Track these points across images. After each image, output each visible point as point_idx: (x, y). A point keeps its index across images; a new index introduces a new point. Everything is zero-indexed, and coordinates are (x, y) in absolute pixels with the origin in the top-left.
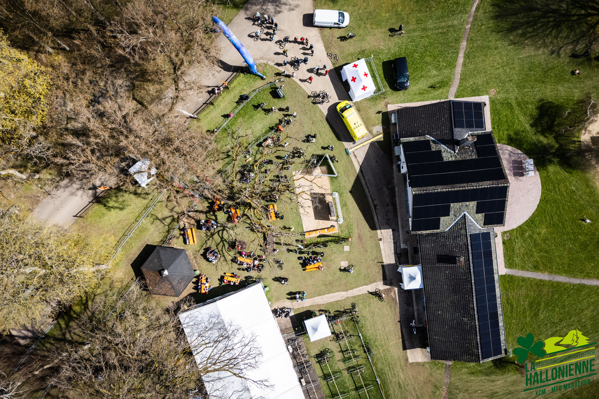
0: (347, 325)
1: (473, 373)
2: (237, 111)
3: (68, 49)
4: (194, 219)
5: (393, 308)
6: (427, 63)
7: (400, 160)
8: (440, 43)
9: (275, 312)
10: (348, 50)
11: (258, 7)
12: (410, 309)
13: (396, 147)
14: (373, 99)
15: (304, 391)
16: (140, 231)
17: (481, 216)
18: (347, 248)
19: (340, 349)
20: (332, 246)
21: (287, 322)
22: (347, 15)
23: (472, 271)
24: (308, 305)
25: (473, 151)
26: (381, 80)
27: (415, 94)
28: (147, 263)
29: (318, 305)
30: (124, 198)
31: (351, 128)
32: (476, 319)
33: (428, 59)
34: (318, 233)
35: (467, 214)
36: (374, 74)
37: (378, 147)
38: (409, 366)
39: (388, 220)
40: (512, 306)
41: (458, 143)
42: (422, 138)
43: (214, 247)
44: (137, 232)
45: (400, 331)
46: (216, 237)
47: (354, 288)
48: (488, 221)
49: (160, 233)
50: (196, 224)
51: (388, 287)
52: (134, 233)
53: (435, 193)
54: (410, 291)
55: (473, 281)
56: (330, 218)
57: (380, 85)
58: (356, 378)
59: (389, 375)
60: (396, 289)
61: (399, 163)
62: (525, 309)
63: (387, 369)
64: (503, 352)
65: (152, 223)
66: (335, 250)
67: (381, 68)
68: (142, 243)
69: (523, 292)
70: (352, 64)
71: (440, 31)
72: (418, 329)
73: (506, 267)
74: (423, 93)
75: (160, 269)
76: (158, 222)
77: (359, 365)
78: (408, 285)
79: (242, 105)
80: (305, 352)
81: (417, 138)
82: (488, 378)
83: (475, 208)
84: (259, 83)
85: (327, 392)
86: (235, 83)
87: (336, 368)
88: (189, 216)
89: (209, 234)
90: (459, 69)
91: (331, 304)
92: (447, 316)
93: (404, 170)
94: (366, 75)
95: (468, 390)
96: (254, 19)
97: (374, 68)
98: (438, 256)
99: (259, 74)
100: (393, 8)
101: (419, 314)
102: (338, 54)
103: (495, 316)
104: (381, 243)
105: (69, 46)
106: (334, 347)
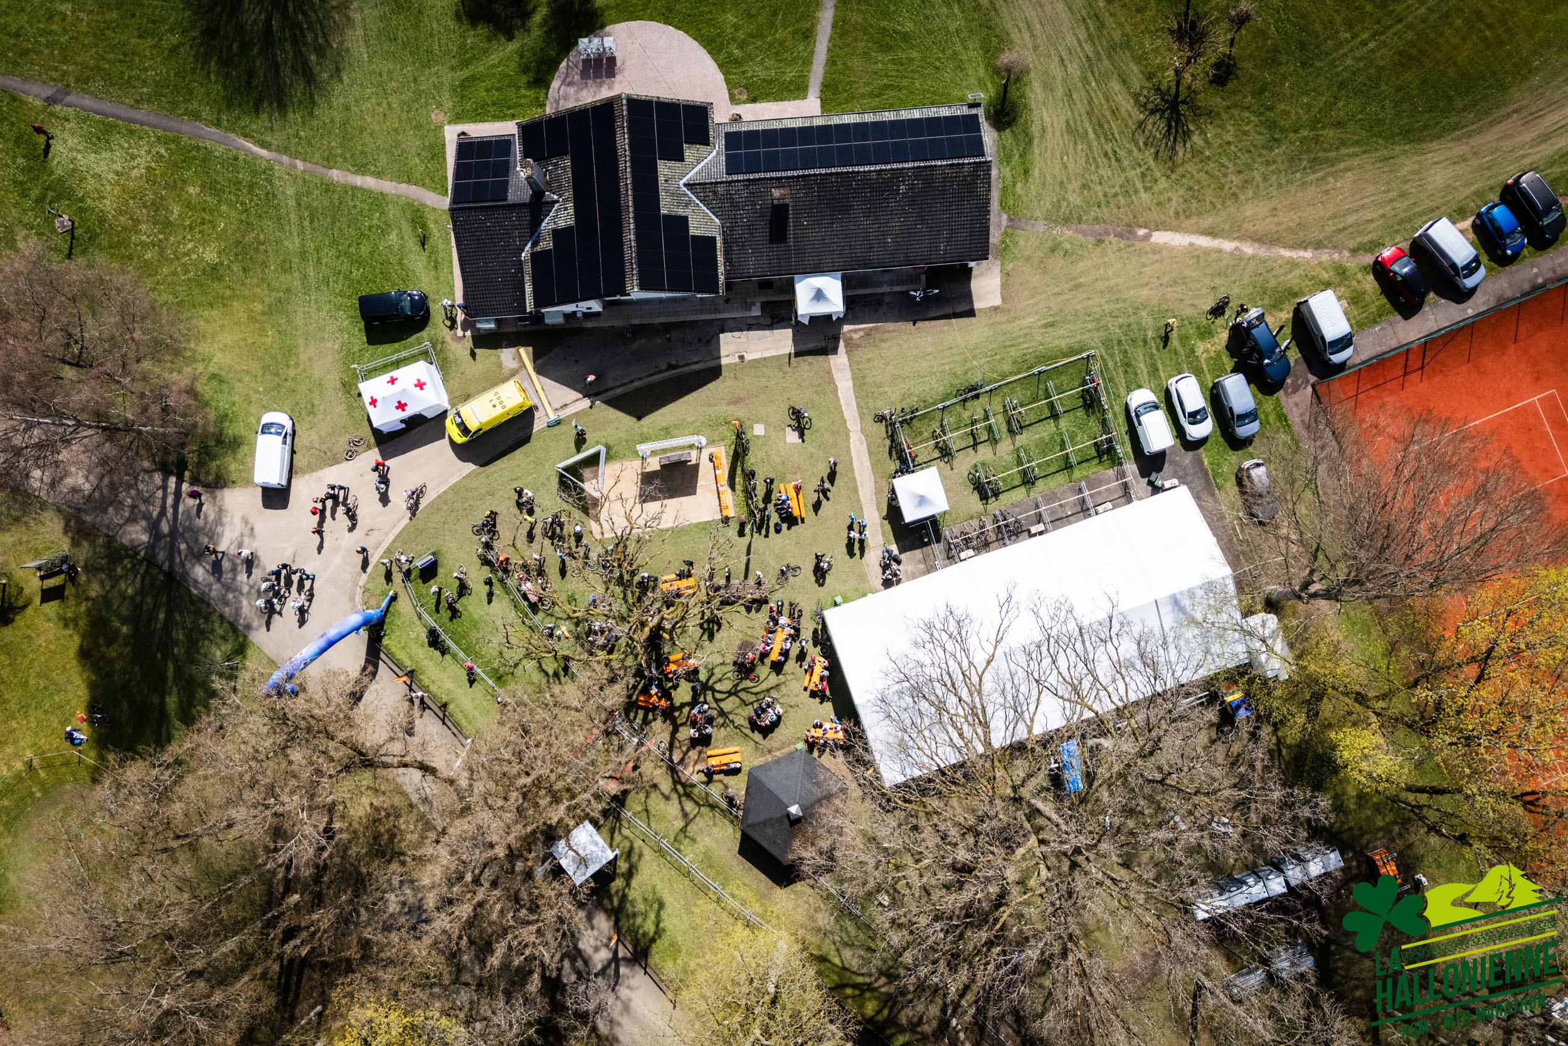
0: (921, 433)
1: (1026, 172)
2: (461, 654)
3: (319, 1008)
4: (688, 750)
5: (886, 336)
6: (372, 253)
7: (575, 313)
8: (333, 223)
9: (887, 584)
10: (341, 416)
11: (245, 602)
12: (887, 299)
13: (547, 321)
14: (445, 367)
15: (1056, 528)
16: (711, 867)
17: (690, 152)
18: (759, 430)
19: (970, 450)
20: (753, 460)
21: (910, 560)
22: (268, 418)
23: (801, 173)
24: (877, 515)
25: (556, 164)
26: (405, 348)
27: (438, 278)
28: (775, 852)
29: (878, 492)
30: (639, 900)
31: (502, 415)
32: (900, 166)
33: (365, 250)
34: (725, 489)
35: (685, 180)
36: (393, 363)
37: (546, 358)
38: (1009, 306)
39: (700, 340)
40: (886, 87)
41: (538, 195)
42: (528, 268)
43: (749, 711)
44: (712, 873)
45: (934, 323)
46: (727, 706)
47: (843, 417)
48: (702, 137)
49: (715, 825)
50: (699, 748)
51: (842, 344)
52: (714, 880)
53: (638, 246)
54: (849, 301)
55: (823, 171)
56: (694, 462)
57: (415, 350)
58: (1033, 418)
59: (1031, 347)
60: (846, 328)
61: (579, 315)
62: (893, 61)
63: (1013, 352)
64: (974, 111)
65: (693, 840)
66: (761, 455)
67: (381, 348)
68: (735, 863)
69: (856, 63)
70: (370, 408)
71: (306, 223)
72: (930, 285)
73: (805, 98)
74: (436, 262)
75: (786, 822)
76: (692, 829)
77: (1005, 411)
78: (835, 304)
79: (450, 643)
80: (975, 523)
81: (527, 278)
82: (1036, 141)
83: (671, 164)
84: (404, 605)
85: (1061, 478)
86: (401, 655)
87: (1011, 458)
88: (682, 761)
89: (721, 720)
90: (387, 186)
91: (875, 465)
92: (896, 224)
93: (595, 306)
94: (392, 381)
95: (1061, 183)
96: (270, 611)
97: (380, 362)
98: (771, 242)
99: (384, 605)
100: (256, 321)
101: (899, 283)
102: (348, 437)
103: (898, 126)
104: (748, 357)
105: (312, 1007)
106: (965, 463)
